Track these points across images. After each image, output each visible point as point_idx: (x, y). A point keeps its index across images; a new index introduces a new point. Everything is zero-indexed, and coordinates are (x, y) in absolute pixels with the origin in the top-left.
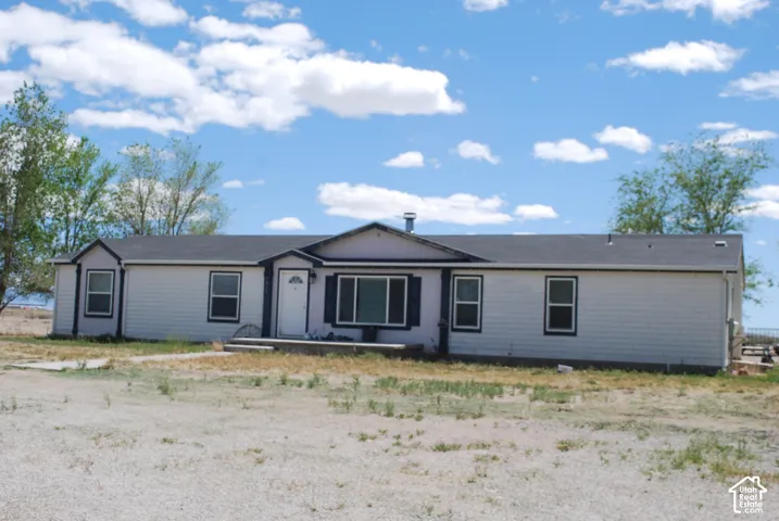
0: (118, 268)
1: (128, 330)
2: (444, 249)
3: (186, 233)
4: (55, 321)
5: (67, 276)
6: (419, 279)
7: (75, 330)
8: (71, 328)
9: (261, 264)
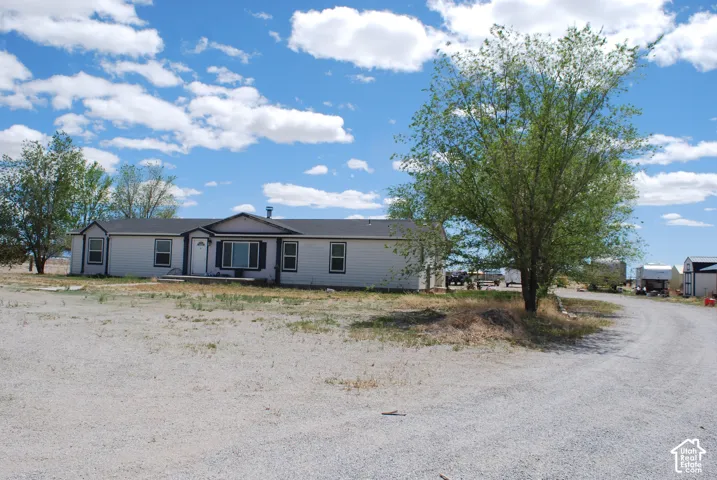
0: (106, 238)
1: (111, 271)
2: (279, 227)
3: (155, 216)
4: (72, 265)
5: (78, 242)
6: (265, 244)
7: (82, 271)
8: (80, 270)
9: (181, 235)
